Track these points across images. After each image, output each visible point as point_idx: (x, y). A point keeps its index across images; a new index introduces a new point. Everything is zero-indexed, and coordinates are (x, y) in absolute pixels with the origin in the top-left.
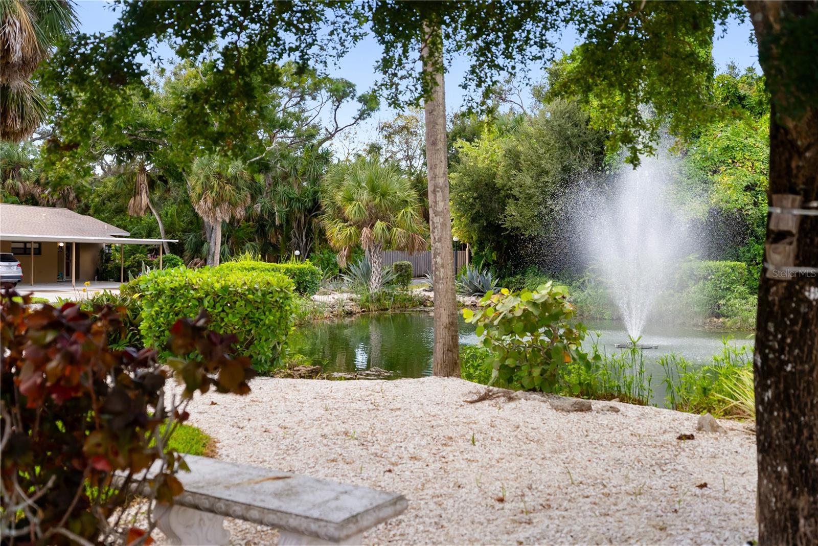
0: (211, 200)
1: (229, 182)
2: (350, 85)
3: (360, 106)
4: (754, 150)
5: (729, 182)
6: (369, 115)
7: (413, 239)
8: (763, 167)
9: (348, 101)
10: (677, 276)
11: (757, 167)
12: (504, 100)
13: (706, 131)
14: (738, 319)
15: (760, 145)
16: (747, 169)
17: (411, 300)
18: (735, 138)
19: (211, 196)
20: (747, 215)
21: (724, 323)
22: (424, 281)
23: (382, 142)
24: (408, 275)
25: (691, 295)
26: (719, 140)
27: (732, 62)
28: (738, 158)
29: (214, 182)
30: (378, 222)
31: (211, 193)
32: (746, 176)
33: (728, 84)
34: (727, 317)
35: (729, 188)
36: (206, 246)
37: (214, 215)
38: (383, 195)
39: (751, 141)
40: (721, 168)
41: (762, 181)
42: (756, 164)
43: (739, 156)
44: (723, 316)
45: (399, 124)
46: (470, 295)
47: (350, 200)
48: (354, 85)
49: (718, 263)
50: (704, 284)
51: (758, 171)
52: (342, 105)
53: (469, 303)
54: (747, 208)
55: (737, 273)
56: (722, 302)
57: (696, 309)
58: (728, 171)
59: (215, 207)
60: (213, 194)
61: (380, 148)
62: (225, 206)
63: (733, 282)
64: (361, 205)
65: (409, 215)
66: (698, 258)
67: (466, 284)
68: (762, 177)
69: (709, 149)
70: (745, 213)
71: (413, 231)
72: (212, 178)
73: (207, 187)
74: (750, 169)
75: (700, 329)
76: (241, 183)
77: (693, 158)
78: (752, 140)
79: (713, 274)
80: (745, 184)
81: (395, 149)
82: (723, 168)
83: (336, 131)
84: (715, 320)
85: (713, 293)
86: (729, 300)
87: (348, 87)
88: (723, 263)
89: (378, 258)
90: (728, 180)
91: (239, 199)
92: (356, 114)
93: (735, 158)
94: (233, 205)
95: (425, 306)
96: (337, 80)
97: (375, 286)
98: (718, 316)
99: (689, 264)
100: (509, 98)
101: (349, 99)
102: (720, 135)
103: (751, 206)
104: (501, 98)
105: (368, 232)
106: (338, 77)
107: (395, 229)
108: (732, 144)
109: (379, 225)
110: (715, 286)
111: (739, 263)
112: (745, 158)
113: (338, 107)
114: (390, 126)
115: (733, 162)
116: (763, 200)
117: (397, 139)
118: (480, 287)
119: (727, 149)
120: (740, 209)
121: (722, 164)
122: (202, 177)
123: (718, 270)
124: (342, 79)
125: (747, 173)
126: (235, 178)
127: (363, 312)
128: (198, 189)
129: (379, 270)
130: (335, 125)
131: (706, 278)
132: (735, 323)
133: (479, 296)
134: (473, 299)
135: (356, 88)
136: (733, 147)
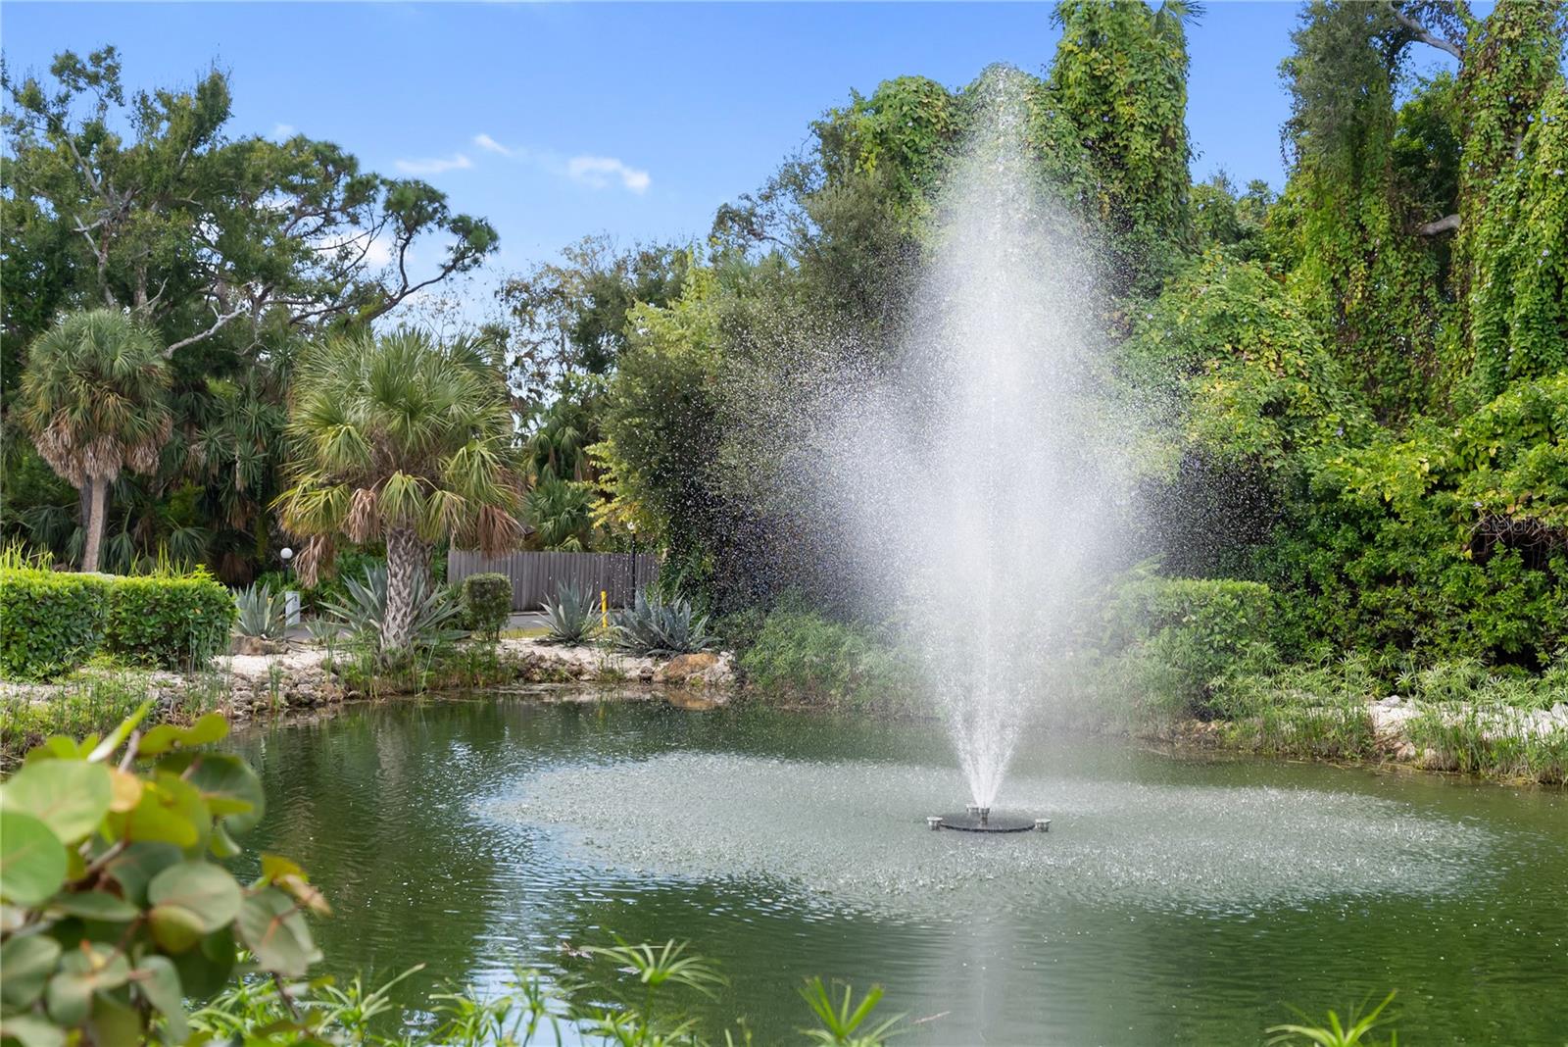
0: (71, 428)
1: (116, 388)
2: (434, 196)
3: (454, 240)
4: (1280, 324)
5: (1227, 393)
6: (476, 261)
7: (490, 520)
8: (1301, 363)
9: (430, 231)
10: (1108, 615)
11: (1288, 362)
12: (760, 237)
13: (1174, 282)
14: (1256, 722)
15: (1294, 314)
16: (1266, 365)
17: (492, 665)
18: (1238, 296)
19: (70, 421)
20: (1269, 469)
21: (1219, 733)
22: (538, 619)
23: (509, 320)
24: (498, 606)
25: (1141, 661)
26: (1202, 301)
27: (1221, 172)
28: (1245, 342)
29: (80, 387)
30: (397, 476)
31: (73, 412)
32: (1265, 381)
33: (1216, 205)
34: (1230, 718)
35: (1228, 408)
36: (77, 535)
37: (80, 462)
38: (413, 412)
39: (1273, 305)
40: (1208, 363)
41: (1300, 394)
42: (1287, 355)
43: (1247, 336)
44: (1219, 715)
45: (546, 285)
46: (640, 653)
47: (332, 419)
48: (443, 197)
49: (1204, 583)
50: (1174, 636)
51: (1291, 371)
52: (416, 238)
53: (634, 673)
54: (1271, 453)
55: (1250, 610)
56: (1217, 681)
57: (1153, 697)
58: (1226, 369)
59: (81, 445)
60: (77, 416)
61: (505, 335)
62: (106, 443)
63: (1239, 632)
64: (354, 434)
65: (477, 460)
66: (1157, 572)
67: (633, 628)
68: (1301, 385)
69: (1181, 320)
70: (1264, 466)
71: (489, 499)
72: (75, 380)
73: (62, 399)
74: (1272, 365)
75: (1164, 751)
76: (147, 391)
77: (1145, 338)
78: (1274, 301)
79: (1195, 613)
80: (1263, 400)
81: (536, 337)
82: (1212, 363)
83: (403, 294)
84: (1200, 725)
85: (1195, 657)
86: (1232, 677)
87: (431, 201)
88: (1217, 585)
89: (402, 566)
90: (1222, 389)
91: (141, 427)
92: (448, 258)
93: (1239, 341)
94: (126, 441)
95: (528, 680)
96: (406, 183)
97: (393, 634)
98: (1205, 716)
99: (1136, 584)
100: (769, 231)
101: (430, 225)
102: (1204, 290)
103: (1278, 451)
104: (752, 232)
105: (367, 500)
106: (409, 178)
107: (439, 493)
108: (1232, 309)
109: (399, 481)
110: (1199, 641)
111: (1254, 585)
112: (1262, 342)
113: (407, 241)
114: (526, 288)
115: (1236, 350)
116: (1304, 439)
117: (542, 316)
118: (664, 636)
119: (1219, 320)
120: (1256, 457)
121: (1210, 354)
122: (50, 375)
123: (1205, 601)
124: (417, 182)
125: (1267, 376)
126: (131, 377)
127: (352, 697)
128: (43, 404)
129: (405, 594)
130: (401, 279)
131: (1176, 620)
132: (1248, 734)
133: (661, 656)
134: (647, 663)
135: (447, 202)
136: (1234, 317)
